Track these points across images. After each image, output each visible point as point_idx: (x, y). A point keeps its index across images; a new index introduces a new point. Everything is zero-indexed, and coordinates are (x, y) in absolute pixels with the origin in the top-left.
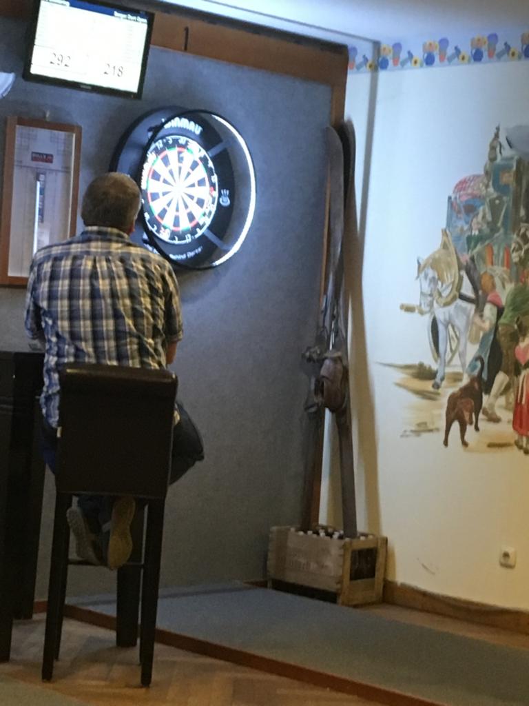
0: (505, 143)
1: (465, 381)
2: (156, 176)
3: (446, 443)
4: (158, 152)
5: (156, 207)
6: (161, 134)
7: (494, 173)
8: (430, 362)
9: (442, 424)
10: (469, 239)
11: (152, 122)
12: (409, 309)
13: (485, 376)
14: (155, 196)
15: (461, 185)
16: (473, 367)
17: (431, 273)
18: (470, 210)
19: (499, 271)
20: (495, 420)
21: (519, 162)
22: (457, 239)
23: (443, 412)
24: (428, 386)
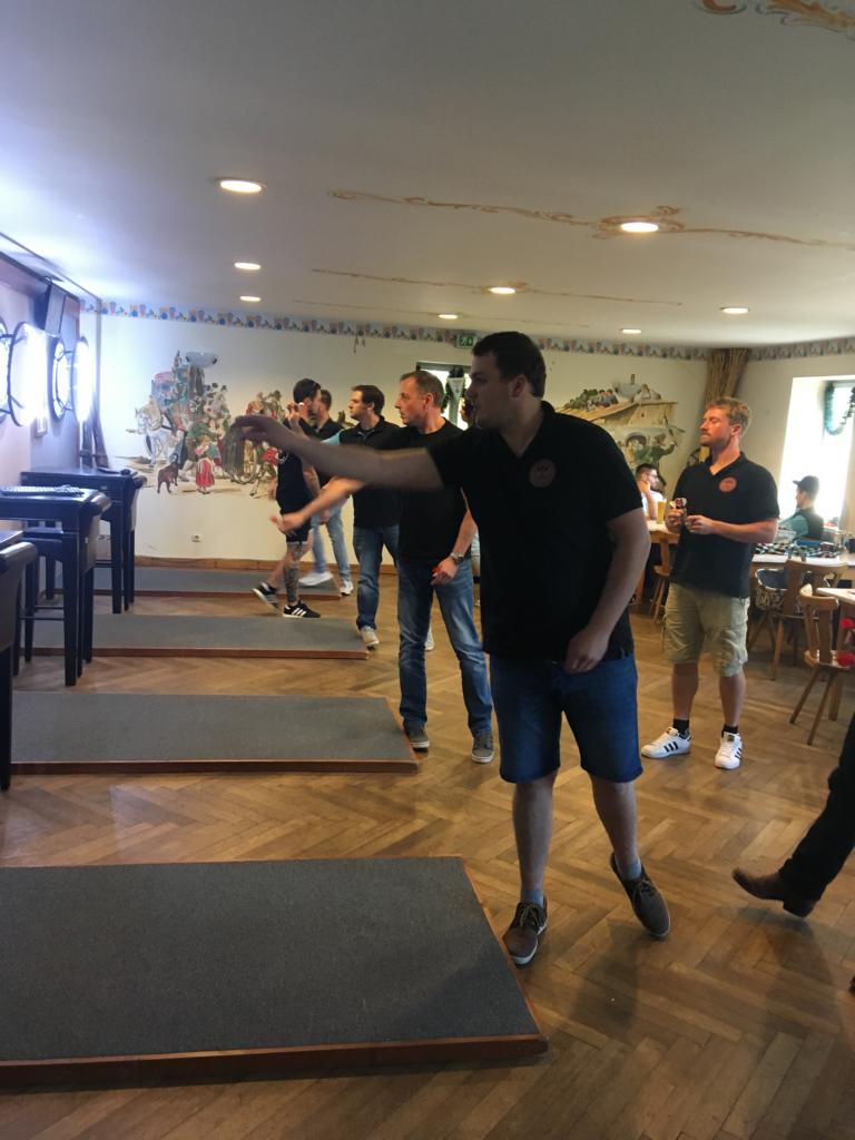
0: (184, 358)
1: (168, 464)
3: (159, 491)
7: (178, 371)
8: (146, 455)
9: (156, 483)
10: (166, 400)
12: (131, 431)
13: (179, 462)
15: (159, 376)
16: (171, 457)
17: (144, 415)
18: (165, 387)
19: (184, 416)
20: (187, 481)
21: (192, 368)
22: (159, 400)
23: (156, 478)
24: (147, 466)
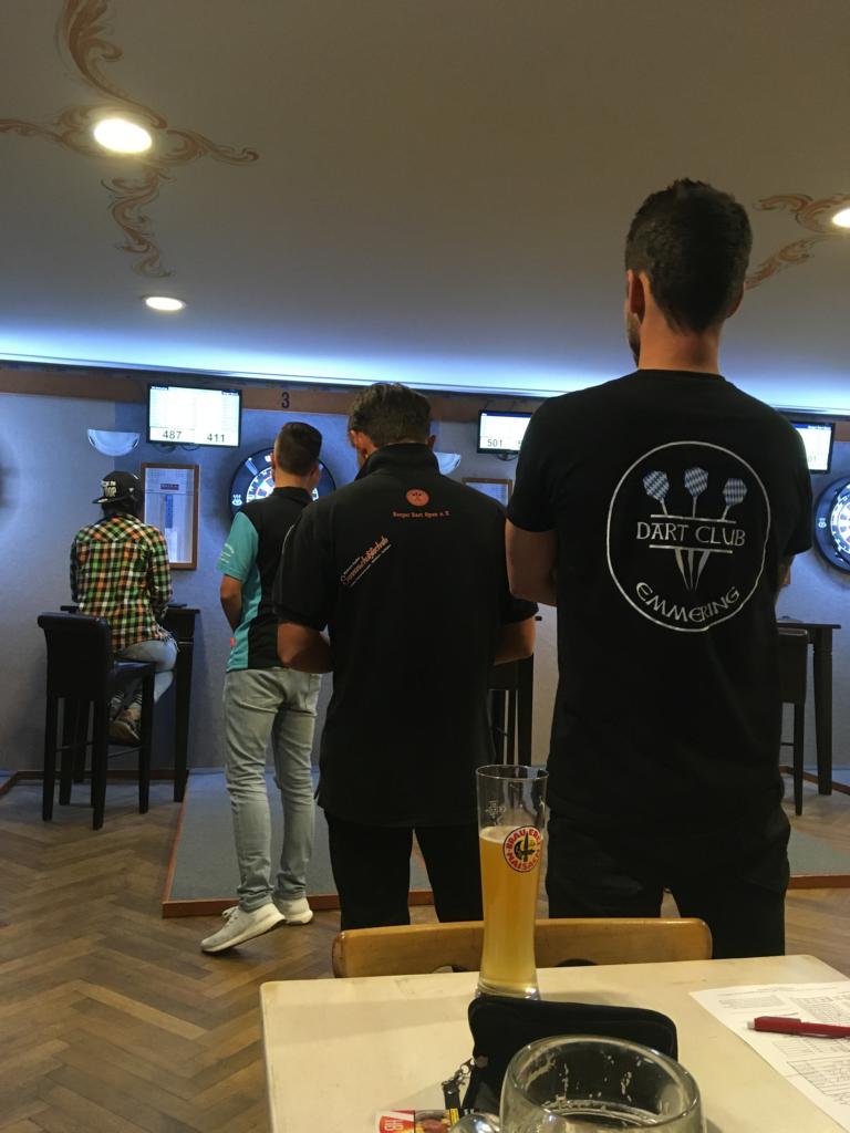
2: (843, 517)
4: (844, 503)
5: (844, 536)
6: (843, 492)
11: (838, 486)
14: (843, 529)
